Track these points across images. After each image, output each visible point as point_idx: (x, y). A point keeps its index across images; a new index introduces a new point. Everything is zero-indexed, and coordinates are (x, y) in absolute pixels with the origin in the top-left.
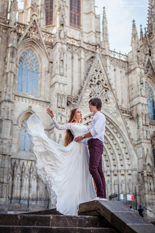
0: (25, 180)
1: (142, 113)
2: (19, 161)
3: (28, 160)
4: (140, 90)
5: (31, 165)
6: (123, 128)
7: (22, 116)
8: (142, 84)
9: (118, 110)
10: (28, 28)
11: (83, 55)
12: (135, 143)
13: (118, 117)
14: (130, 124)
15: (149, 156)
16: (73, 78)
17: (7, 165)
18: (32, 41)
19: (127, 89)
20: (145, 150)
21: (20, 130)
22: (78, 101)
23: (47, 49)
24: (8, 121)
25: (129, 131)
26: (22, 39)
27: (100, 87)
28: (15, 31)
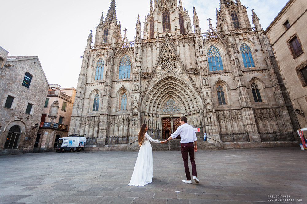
0: (120, 126)
1: (201, 68)
2: (117, 116)
3: (121, 115)
4: (199, 52)
5: (123, 117)
6: (188, 82)
7: (118, 91)
8: (200, 47)
9: (184, 72)
10: (121, 44)
11: (158, 46)
12: (199, 90)
13: (184, 76)
14: (195, 78)
15: (208, 97)
16: (152, 62)
17: (106, 120)
18: (125, 50)
19: (194, 55)
20: (205, 93)
21: (121, 99)
22: (153, 74)
23: (133, 50)
24: (106, 96)
25: (194, 83)
26: (117, 51)
27: (169, 61)
28: (110, 48)
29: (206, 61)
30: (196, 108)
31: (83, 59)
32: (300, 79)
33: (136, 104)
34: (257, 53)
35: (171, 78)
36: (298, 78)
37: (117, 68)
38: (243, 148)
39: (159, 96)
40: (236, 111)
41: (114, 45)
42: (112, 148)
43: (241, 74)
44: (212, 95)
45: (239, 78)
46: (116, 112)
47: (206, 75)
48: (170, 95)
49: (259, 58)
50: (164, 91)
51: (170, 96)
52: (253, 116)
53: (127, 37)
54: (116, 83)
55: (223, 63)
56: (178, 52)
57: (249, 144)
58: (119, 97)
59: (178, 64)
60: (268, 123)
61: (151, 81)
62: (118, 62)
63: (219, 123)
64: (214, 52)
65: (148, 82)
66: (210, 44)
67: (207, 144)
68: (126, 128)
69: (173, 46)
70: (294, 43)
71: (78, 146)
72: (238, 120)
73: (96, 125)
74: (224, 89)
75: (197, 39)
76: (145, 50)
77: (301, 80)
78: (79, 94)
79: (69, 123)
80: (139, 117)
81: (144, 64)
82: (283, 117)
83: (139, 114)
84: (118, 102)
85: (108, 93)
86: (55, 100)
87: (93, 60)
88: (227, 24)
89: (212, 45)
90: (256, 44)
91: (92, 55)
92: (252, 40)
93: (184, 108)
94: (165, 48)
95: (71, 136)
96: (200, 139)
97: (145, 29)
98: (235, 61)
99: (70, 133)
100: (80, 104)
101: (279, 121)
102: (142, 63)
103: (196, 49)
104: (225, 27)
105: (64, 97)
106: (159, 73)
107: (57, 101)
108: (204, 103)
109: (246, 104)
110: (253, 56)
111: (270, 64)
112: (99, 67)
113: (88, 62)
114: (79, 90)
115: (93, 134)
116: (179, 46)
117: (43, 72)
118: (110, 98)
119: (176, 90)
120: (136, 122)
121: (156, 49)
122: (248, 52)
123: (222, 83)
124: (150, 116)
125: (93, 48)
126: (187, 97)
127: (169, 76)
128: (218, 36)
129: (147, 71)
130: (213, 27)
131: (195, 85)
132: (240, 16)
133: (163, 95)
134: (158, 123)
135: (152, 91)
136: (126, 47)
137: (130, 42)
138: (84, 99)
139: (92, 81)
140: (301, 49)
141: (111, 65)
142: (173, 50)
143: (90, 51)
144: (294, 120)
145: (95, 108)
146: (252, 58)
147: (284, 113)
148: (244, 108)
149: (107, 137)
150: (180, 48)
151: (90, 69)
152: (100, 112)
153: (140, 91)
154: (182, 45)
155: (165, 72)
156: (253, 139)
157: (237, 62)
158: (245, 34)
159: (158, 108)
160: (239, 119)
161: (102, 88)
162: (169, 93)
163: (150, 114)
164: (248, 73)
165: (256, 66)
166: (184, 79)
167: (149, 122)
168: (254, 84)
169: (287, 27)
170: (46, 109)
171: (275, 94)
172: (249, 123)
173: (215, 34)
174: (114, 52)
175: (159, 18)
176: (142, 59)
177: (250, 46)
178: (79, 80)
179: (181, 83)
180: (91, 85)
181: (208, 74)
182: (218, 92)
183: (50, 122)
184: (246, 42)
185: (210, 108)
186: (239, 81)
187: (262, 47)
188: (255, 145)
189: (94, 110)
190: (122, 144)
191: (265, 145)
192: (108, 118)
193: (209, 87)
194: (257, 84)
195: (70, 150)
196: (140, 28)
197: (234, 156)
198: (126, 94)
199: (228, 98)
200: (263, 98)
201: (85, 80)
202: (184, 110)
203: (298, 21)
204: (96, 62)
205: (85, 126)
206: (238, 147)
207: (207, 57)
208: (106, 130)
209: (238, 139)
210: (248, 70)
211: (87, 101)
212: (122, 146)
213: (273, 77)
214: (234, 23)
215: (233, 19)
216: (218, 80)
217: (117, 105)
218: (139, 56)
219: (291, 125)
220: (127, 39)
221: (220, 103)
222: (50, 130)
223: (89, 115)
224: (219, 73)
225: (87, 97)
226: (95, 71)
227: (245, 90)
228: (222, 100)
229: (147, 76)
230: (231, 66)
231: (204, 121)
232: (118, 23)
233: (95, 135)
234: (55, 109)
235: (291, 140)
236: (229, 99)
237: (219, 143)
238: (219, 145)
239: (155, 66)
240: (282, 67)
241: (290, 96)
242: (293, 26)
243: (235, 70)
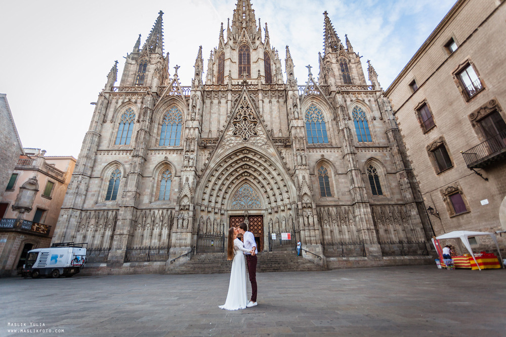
0: (155, 229)
1: (295, 138)
2: (150, 211)
3: (159, 209)
4: (293, 113)
5: (162, 213)
6: (275, 159)
7: (157, 167)
8: (295, 105)
9: (269, 141)
10: (167, 89)
11: (230, 97)
12: (292, 172)
13: (269, 149)
14: (286, 152)
15: (305, 184)
16: (219, 122)
17: (129, 216)
18: (173, 98)
19: (286, 117)
20: (300, 178)
21: (161, 181)
22: (218, 141)
23: (187, 101)
24: (133, 174)
25: (284, 161)
26: (160, 99)
27: (247, 123)
28: (148, 94)
29: (302, 128)
30: (286, 201)
31: (96, 108)
32: (432, 164)
33: (186, 191)
34: (374, 121)
35: (248, 150)
36: (429, 161)
37: (158, 128)
38: (357, 267)
39: (226, 179)
40: (347, 207)
41: (154, 89)
42: (138, 269)
43: (354, 150)
44: (311, 181)
45: (351, 156)
46: (151, 202)
47: (303, 150)
48: (244, 178)
49: (378, 129)
50: (235, 170)
51: (246, 179)
52: (371, 216)
53: (179, 79)
54: (153, 153)
55: (328, 133)
56: (261, 110)
57: (365, 260)
58: (158, 176)
59: (259, 128)
60: (391, 227)
61: (215, 153)
62: (160, 118)
63: (321, 226)
64: (315, 115)
65: (210, 154)
66: (309, 103)
67: (301, 261)
68: (165, 232)
69: (253, 100)
70: (423, 112)
71: (68, 265)
72: (349, 222)
73: (110, 226)
74: (329, 172)
75: (290, 93)
76: (208, 101)
77: (434, 166)
78: (81, 169)
79: (56, 220)
80: (191, 214)
81: (205, 124)
82: (411, 219)
83: (191, 208)
84: (155, 185)
85: (138, 170)
86: (32, 177)
87: (116, 110)
88: (335, 76)
89: (313, 105)
90: (374, 109)
91: (114, 101)
92: (368, 103)
93: (267, 200)
94: (241, 102)
95: (56, 245)
96: (292, 252)
97: (209, 69)
98: (345, 131)
99: (55, 240)
100: (83, 187)
101: (406, 225)
102: (201, 123)
103: (289, 108)
104: (331, 81)
105: (50, 173)
106: (230, 141)
107: (35, 179)
108: (298, 194)
109: (361, 197)
110: (370, 126)
111: (393, 139)
112: (125, 124)
113: (104, 112)
114: (84, 161)
115: (102, 242)
116: (263, 102)
117: (13, 124)
118: (140, 178)
119: (256, 170)
120: (184, 222)
121: (227, 103)
122: (363, 119)
123: (326, 164)
124: (209, 212)
125: (117, 90)
126: (272, 182)
127: (246, 147)
128: (321, 92)
129: (208, 136)
130: (314, 78)
131: (286, 164)
132: (352, 67)
133: (233, 178)
134: (223, 224)
135: (216, 170)
136: (176, 94)
137: (184, 87)
138: (90, 178)
139: (109, 147)
140: (433, 121)
141: (147, 121)
142: (254, 106)
143: (110, 95)
144: (427, 224)
145: (111, 194)
146: (368, 128)
147: (412, 213)
148: (358, 203)
149: (129, 249)
150: (264, 104)
151: (108, 126)
152: (119, 203)
153: (196, 169)
154: (268, 100)
155: (239, 140)
156: (371, 252)
157: (348, 132)
158: (359, 93)
159: (224, 198)
160: (351, 221)
161: (126, 160)
162: (243, 175)
163: (210, 209)
164: (363, 151)
165: (374, 140)
166: (269, 154)
167: (208, 222)
168: (371, 167)
169: (414, 90)
170: (9, 193)
171: (400, 185)
172: (365, 227)
173: (317, 89)
174: (155, 101)
175: (232, 55)
176: (202, 116)
177: (365, 111)
178: (84, 142)
179: (264, 160)
180: (106, 154)
181: (305, 148)
182: (320, 177)
183: (16, 218)
184: (360, 105)
185: (308, 201)
186: (351, 161)
187: (381, 113)
188: (373, 263)
189: (108, 198)
190: (156, 261)
191: (389, 262)
192: (135, 213)
193: (307, 167)
194: (376, 168)
195: (52, 274)
196: (202, 67)
197: (345, 279)
198: (170, 173)
199: (335, 186)
200: (383, 189)
201: (95, 143)
202: (267, 203)
203: (427, 82)
204: (120, 115)
205: (88, 226)
206: (349, 265)
207: (305, 121)
208: (127, 236)
209: (349, 253)
210: (362, 145)
211: (95, 182)
212: (157, 265)
213: (396, 158)
214: (344, 76)
215: (343, 71)
216: (320, 157)
217: (153, 191)
218: (197, 111)
219: (422, 231)
220: (179, 81)
221: (323, 194)
222: (13, 235)
223: (98, 206)
224: (322, 147)
225: (96, 174)
226: (117, 130)
227: (359, 176)
228: (326, 190)
229: (209, 145)
230: (339, 138)
231: (299, 222)
232: (165, 55)
233: (106, 245)
234: (29, 193)
235: (423, 255)
236: (337, 189)
237: (320, 259)
238: (321, 262)
239: (222, 129)
240: (409, 144)
241: (421, 188)
242: (421, 89)
243: (344, 144)
